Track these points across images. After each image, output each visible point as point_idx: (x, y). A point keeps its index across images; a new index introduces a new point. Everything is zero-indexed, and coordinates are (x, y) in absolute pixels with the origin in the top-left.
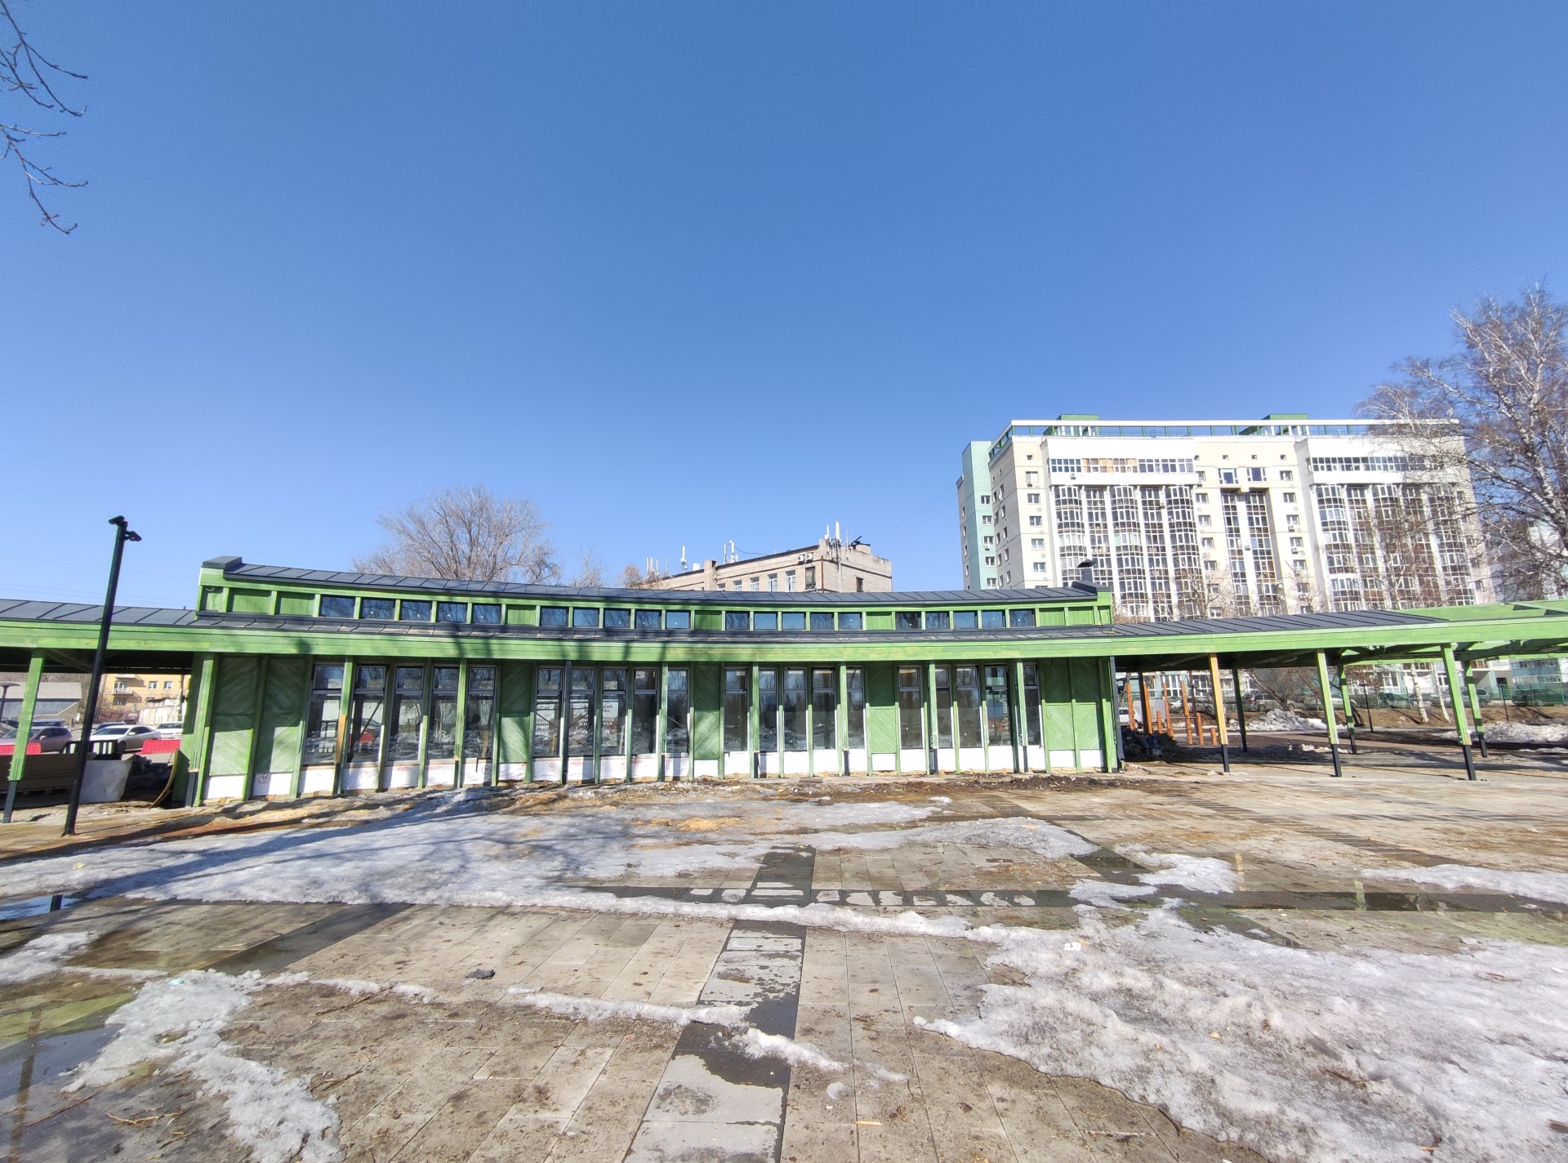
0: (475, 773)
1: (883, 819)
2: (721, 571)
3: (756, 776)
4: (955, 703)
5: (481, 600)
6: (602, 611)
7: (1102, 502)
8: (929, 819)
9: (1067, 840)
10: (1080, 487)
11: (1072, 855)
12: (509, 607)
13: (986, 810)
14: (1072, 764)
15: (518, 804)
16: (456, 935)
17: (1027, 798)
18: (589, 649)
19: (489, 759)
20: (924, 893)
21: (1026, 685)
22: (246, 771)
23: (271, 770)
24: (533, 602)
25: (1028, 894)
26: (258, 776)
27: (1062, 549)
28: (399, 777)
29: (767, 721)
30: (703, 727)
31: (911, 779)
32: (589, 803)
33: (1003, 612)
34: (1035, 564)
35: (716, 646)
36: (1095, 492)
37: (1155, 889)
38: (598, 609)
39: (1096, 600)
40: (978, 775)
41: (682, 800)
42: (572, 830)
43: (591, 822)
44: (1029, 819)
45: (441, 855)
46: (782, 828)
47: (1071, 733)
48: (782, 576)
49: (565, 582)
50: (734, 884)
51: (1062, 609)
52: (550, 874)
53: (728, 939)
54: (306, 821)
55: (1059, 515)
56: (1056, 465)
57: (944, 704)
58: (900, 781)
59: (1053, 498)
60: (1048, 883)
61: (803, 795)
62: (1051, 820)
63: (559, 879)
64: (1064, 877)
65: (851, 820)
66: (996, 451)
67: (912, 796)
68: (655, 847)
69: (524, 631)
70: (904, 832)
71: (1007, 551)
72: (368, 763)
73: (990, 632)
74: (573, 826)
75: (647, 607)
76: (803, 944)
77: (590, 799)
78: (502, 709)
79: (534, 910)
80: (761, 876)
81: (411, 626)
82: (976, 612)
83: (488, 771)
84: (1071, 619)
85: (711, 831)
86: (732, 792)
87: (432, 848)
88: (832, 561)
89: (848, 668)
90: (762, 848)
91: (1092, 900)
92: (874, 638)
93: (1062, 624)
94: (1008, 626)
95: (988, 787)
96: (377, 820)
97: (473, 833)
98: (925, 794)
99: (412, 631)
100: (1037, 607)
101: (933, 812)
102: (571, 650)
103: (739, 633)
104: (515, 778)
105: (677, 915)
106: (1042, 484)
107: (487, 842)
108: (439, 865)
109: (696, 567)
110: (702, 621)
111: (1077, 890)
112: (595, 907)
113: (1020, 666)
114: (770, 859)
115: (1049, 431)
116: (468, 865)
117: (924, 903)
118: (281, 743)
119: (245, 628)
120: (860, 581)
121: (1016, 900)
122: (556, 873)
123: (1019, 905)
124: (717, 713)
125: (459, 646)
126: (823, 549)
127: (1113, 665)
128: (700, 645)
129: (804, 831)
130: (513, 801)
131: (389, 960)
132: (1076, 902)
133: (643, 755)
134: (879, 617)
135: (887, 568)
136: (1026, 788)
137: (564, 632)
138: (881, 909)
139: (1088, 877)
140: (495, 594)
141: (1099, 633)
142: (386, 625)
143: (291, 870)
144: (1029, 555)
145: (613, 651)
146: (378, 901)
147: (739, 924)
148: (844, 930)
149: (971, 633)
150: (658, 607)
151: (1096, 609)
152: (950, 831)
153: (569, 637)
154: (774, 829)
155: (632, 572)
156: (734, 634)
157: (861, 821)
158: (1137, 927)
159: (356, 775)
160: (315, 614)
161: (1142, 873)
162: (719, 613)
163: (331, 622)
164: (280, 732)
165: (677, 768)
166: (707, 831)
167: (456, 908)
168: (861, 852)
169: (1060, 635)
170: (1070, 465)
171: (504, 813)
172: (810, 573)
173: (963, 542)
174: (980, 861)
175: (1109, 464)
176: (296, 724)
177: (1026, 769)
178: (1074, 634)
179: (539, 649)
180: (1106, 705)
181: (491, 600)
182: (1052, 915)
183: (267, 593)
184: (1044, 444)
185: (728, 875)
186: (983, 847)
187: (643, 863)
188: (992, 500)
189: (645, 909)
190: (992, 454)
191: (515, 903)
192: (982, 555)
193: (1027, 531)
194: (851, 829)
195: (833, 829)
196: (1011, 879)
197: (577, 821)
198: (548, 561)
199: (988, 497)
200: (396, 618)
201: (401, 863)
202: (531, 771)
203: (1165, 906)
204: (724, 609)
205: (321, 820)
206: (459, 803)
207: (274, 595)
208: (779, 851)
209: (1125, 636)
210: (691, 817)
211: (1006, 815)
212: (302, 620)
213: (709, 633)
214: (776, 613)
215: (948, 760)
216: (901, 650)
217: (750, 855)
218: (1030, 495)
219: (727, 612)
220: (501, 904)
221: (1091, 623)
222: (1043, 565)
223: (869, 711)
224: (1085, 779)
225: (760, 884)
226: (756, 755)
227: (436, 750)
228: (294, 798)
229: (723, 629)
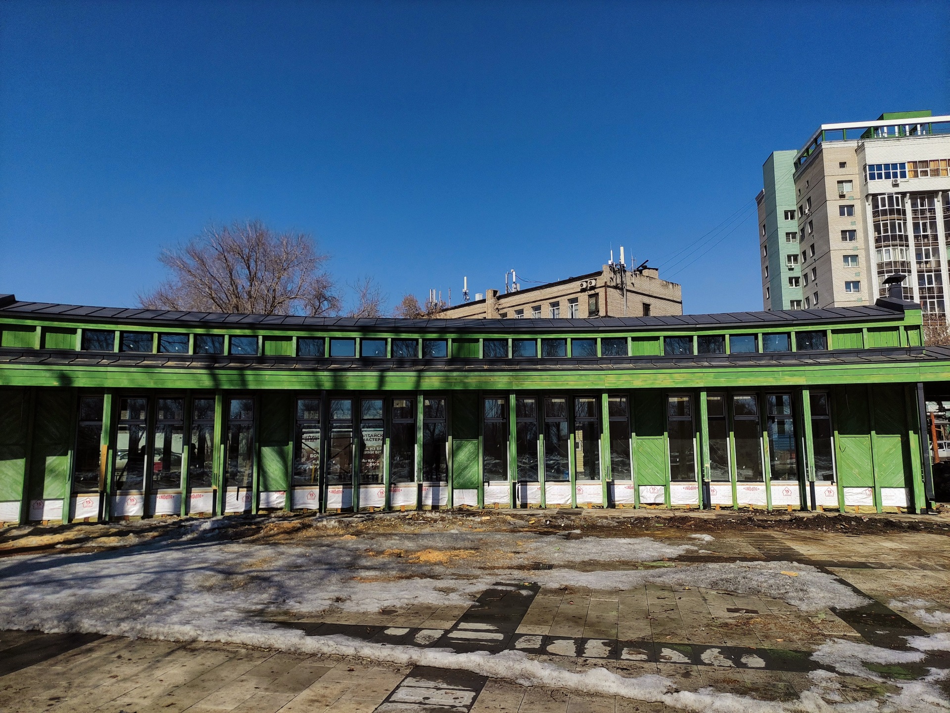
0: (236, 502)
1: (627, 556)
2: (502, 301)
3: (515, 506)
4: (732, 434)
5: (238, 332)
6: (358, 341)
7: (932, 211)
8: (680, 558)
9: (833, 591)
10: (904, 194)
11: (833, 609)
12: (266, 338)
13: (751, 551)
14: (870, 502)
15: (262, 533)
16: (127, 670)
17: (805, 539)
18: (344, 379)
19: (249, 487)
20: (635, 645)
21: (812, 414)
22: (20, 498)
23: (45, 497)
24: (289, 333)
25: (761, 653)
26: (33, 502)
27: (880, 266)
28: (163, 505)
29: (527, 449)
30: (463, 456)
31: (678, 514)
32: (332, 533)
33: (789, 334)
34: (848, 284)
35: (472, 374)
36: (922, 200)
37: (923, 656)
38: (354, 339)
39: (902, 319)
40: (756, 511)
41: (427, 529)
42: (299, 561)
43: (323, 552)
44: (795, 564)
45: (158, 584)
46: (515, 562)
47: (870, 467)
48: (564, 303)
49: (344, 314)
50: (434, 623)
51: (860, 330)
52: (254, 608)
53: (398, 687)
54: (59, 546)
55: (877, 228)
56: (874, 171)
57: (718, 435)
58: (663, 516)
59: (869, 209)
60: (791, 641)
61: (555, 527)
62: (822, 566)
63: (260, 613)
64: (813, 635)
65: (592, 557)
66: (802, 161)
67: (672, 532)
68: (376, 579)
69: (280, 362)
70: (644, 573)
71: (814, 270)
72: (134, 491)
73: (772, 356)
74: (303, 556)
75: (404, 336)
76: (474, 699)
77: (334, 527)
78: (263, 439)
79: (217, 646)
80: (468, 616)
81: (170, 359)
82: (756, 335)
83: (248, 499)
84: (871, 341)
85: (440, 563)
86: (481, 523)
87: (153, 577)
88: (616, 287)
89: (609, 397)
90: (482, 585)
91: (837, 665)
92: (640, 365)
93: (860, 346)
94: (794, 349)
95: (763, 525)
96: (124, 547)
97: (200, 563)
98: (687, 530)
99: (170, 363)
100: (829, 328)
101: (687, 551)
102: (326, 379)
103: (495, 362)
104: (275, 506)
105: (358, 658)
106: (858, 195)
107: (208, 573)
108: (150, 595)
109: (478, 297)
110: (459, 349)
111: (823, 652)
112: (276, 646)
113: (806, 394)
114: (487, 597)
115: (867, 134)
116: (179, 596)
117: (634, 657)
118: (52, 471)
119: (10, 363)
120: (646, 307)
121: (743, 660)
122: (259, 607)
123: (745, 666)
124: (475, 441)
125: (214, 377)
126: (607, 276)
127: (921, 393)
128: (455, 374)
129: (537, 566)
130: (258, 530)
131: (45, 695)
132: (817, 666)
133: (402, 484)
134: (645, 343)
135: (676, 293)
136: (807, 528)
137: (321, 362)
138: (581, 660)
139: (844, 637)
140: (251, 326)
141: (905, 357)
142: (145, 357)
143: (11, 596)
144: (840, 273)
145: (368, 380)
146: (74, 630)
147: (419, 671)
148: (526, 683)
149: (749, 358)
150: (415, 336)
151: (902, 329)
152: (697, 574)
153: (325, 367)
154: (507, 562)
155: (410, 303)
156: (492, 362)
157: (603, 558)
158: (883, 703)
159: (123, 503)
160: (78, 348)
161: (912, 634)
162: (477, 340)
163: (93, 356)
164: (51, 461)
165: (436, 498)
166: (435, 564)
167: (144, 640)
168: (587, 592)
169: (856, 359)
170: (892, 171)
171: (244, 543)
172: (593, 300)
173: (763, 263)
174: (720, 610)
175: (942, 165)
176: (66, 454)
177: (814, 506)
178: (874, 358)
179: (293, 379)
180: (913, 438)
181: (247, 332)
182: (781, 680)
183: (33, 329)
184: (860, 149)
185: (432, 612)
186: (729, 593)
187: (353, 597)
188: (797, 215)
189: (325, 649)
190: (797, 164)
191: (200, 638)
192: (785, 275)
193: (838, 247)
194: (588, 566)
195: (570, 566)
196: (748, 633)
197: (309, 550)
198: (328, 294)
199: (792, 212)
200: (155, 351)
201: (114, 592)
202: (291, 499)
203: (930, 678)
204: (481, 337)
205: (73, 546)
206: (205, 531)
207: (39, 329)
208: (500, 588)
209: (937, 360)
210: (426, 548)
211: (769, 558)
212: (67, 355)
213: (467, 361)
214: (536, 340)
215: (721, 494)
216: (667, 376)
217: (467, 591)
218: (842, 208)
219: (484, 340)
220: (187, 638)
221: (896, 345)
222: (856, 284)
223: (634, 441)
224: (880, 520)
225: (463, 625)
226: (514, 484)
227: (199, 478)
228: (66, 523)
229: (481, 357)
